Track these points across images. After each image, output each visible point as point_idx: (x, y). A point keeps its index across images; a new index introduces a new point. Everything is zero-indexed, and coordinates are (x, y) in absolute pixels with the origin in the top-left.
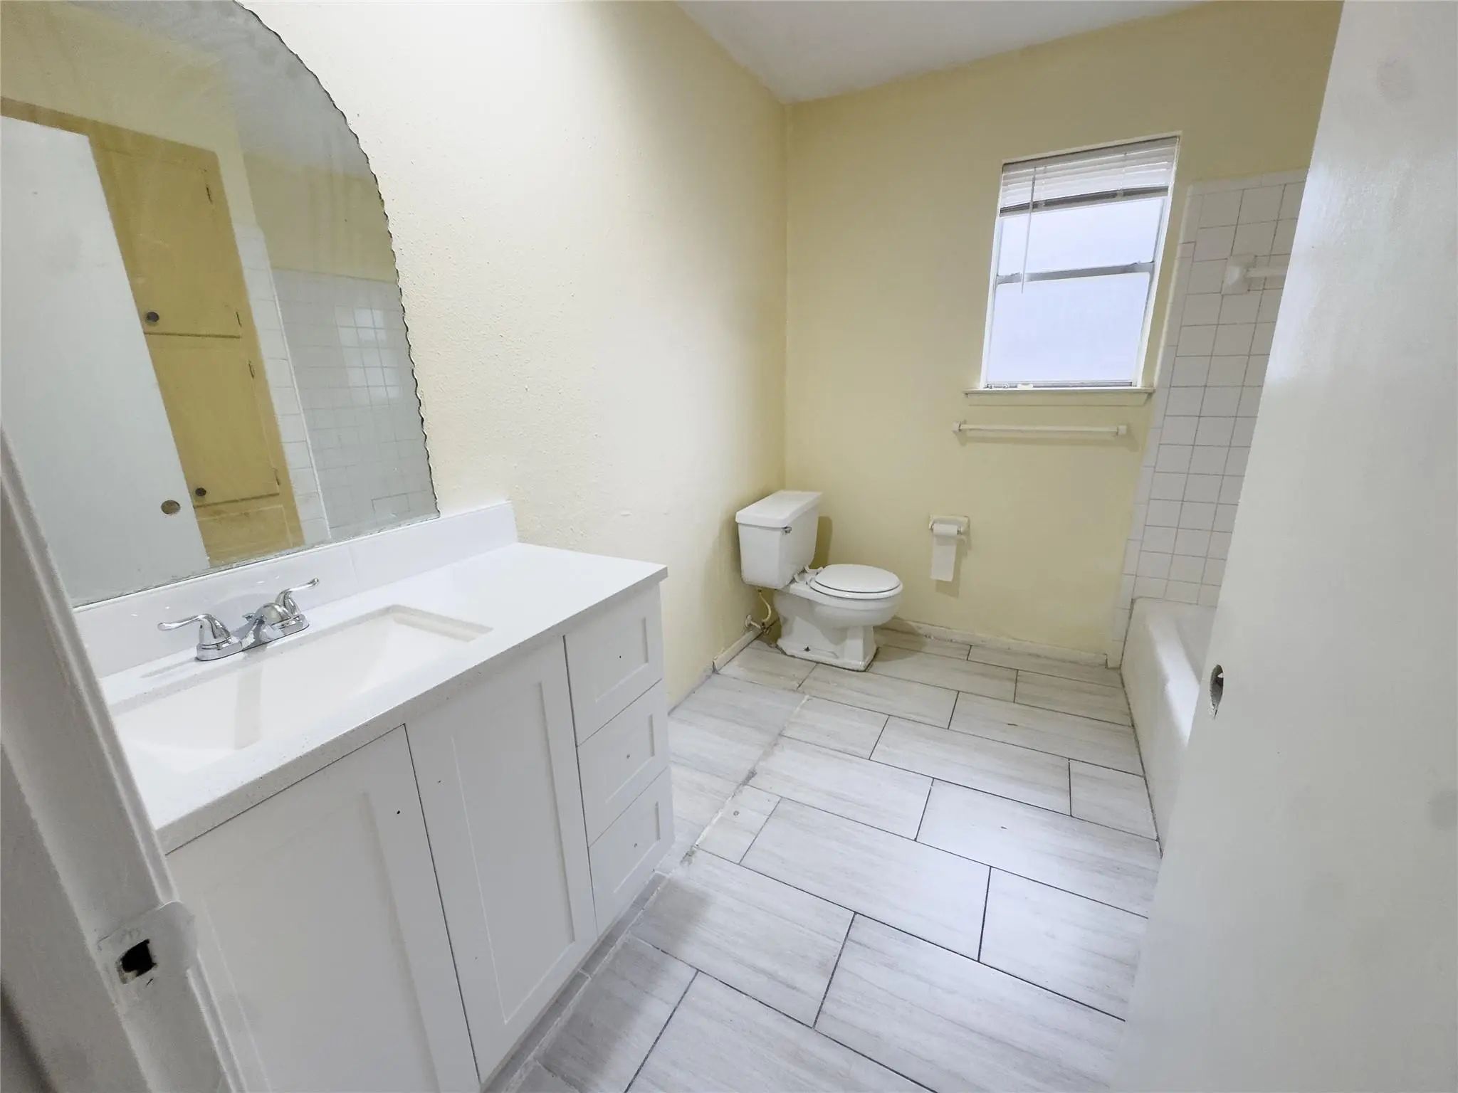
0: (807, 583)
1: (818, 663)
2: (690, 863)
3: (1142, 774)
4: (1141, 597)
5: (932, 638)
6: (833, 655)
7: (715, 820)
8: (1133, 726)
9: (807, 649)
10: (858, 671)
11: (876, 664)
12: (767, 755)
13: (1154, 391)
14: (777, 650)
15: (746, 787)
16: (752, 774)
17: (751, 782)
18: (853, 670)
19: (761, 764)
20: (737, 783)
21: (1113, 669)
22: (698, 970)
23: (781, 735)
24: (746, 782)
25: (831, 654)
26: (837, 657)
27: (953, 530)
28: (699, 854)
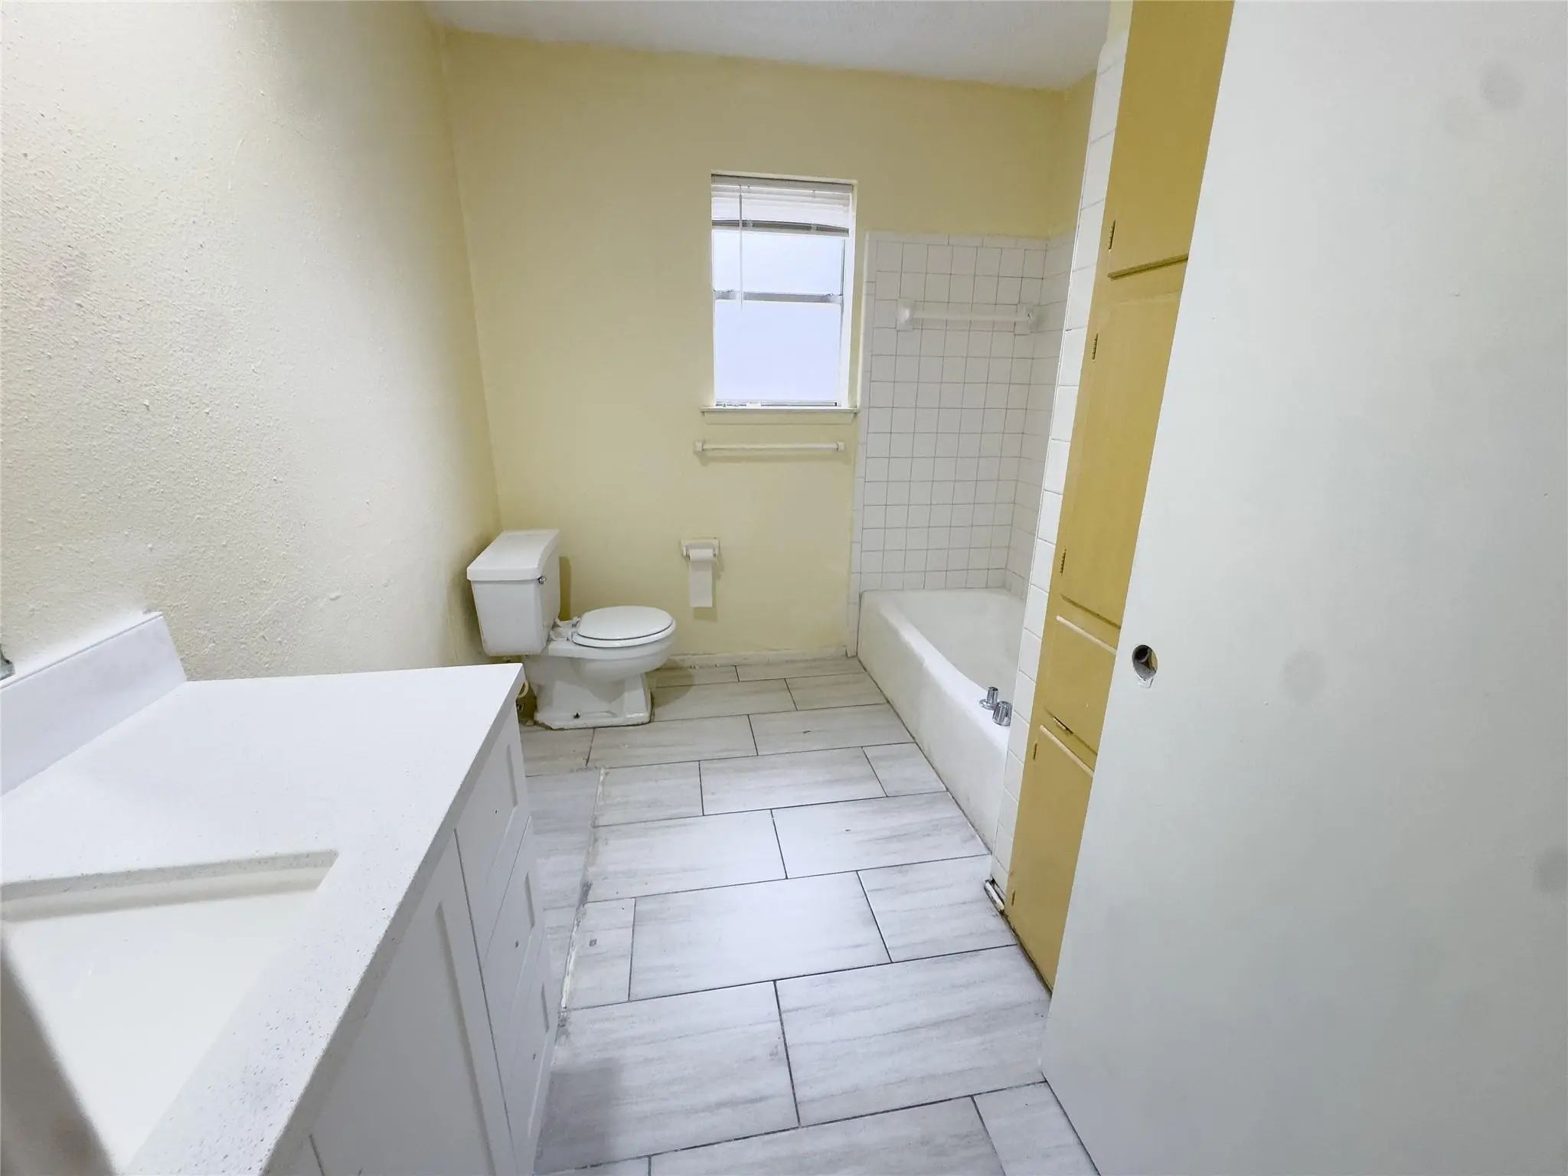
0: (568, 639)
1: (594, 728)
2: (567, 1034)
3: (912, 740)
4: (865, 591)
5: (697, 667)
6: (610, 715)
7: (571, 967)
8: (888, 702)
9: (577, 716)
10: (642, 724)
11: (657, 711)
12: (591, 856)
13: (859, 412)
14: (539, 728)
15: (588, 906)
16: (586, 888)
17: (590, 898)
18: (638, 725)
19: (591, 870)
20: (572, 906)
21: (853, 657)
22: (649, 1157)
23: (595, 827)
24: (584, 899)
25: (605, 714)
26: (614, 715)
27: (708, 553)
28: (574, 1016)
